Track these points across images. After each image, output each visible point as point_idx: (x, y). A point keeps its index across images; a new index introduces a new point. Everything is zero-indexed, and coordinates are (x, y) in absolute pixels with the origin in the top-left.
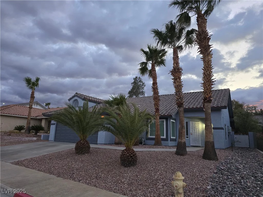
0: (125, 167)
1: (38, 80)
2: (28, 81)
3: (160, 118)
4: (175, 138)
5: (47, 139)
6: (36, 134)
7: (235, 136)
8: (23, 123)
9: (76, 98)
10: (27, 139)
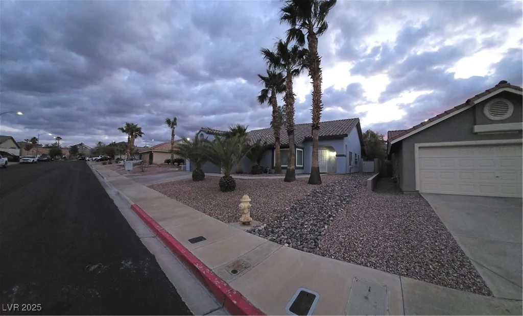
0: (223, 192)
1: (175, 119)
2: (168, 122)
3: (280, 148)
4: (302, 166)
5: (185, 169)
6: (178, 165)
7: (363, 163)
8: (169, 157)
9: (202, 132)
10: (171, 169)
